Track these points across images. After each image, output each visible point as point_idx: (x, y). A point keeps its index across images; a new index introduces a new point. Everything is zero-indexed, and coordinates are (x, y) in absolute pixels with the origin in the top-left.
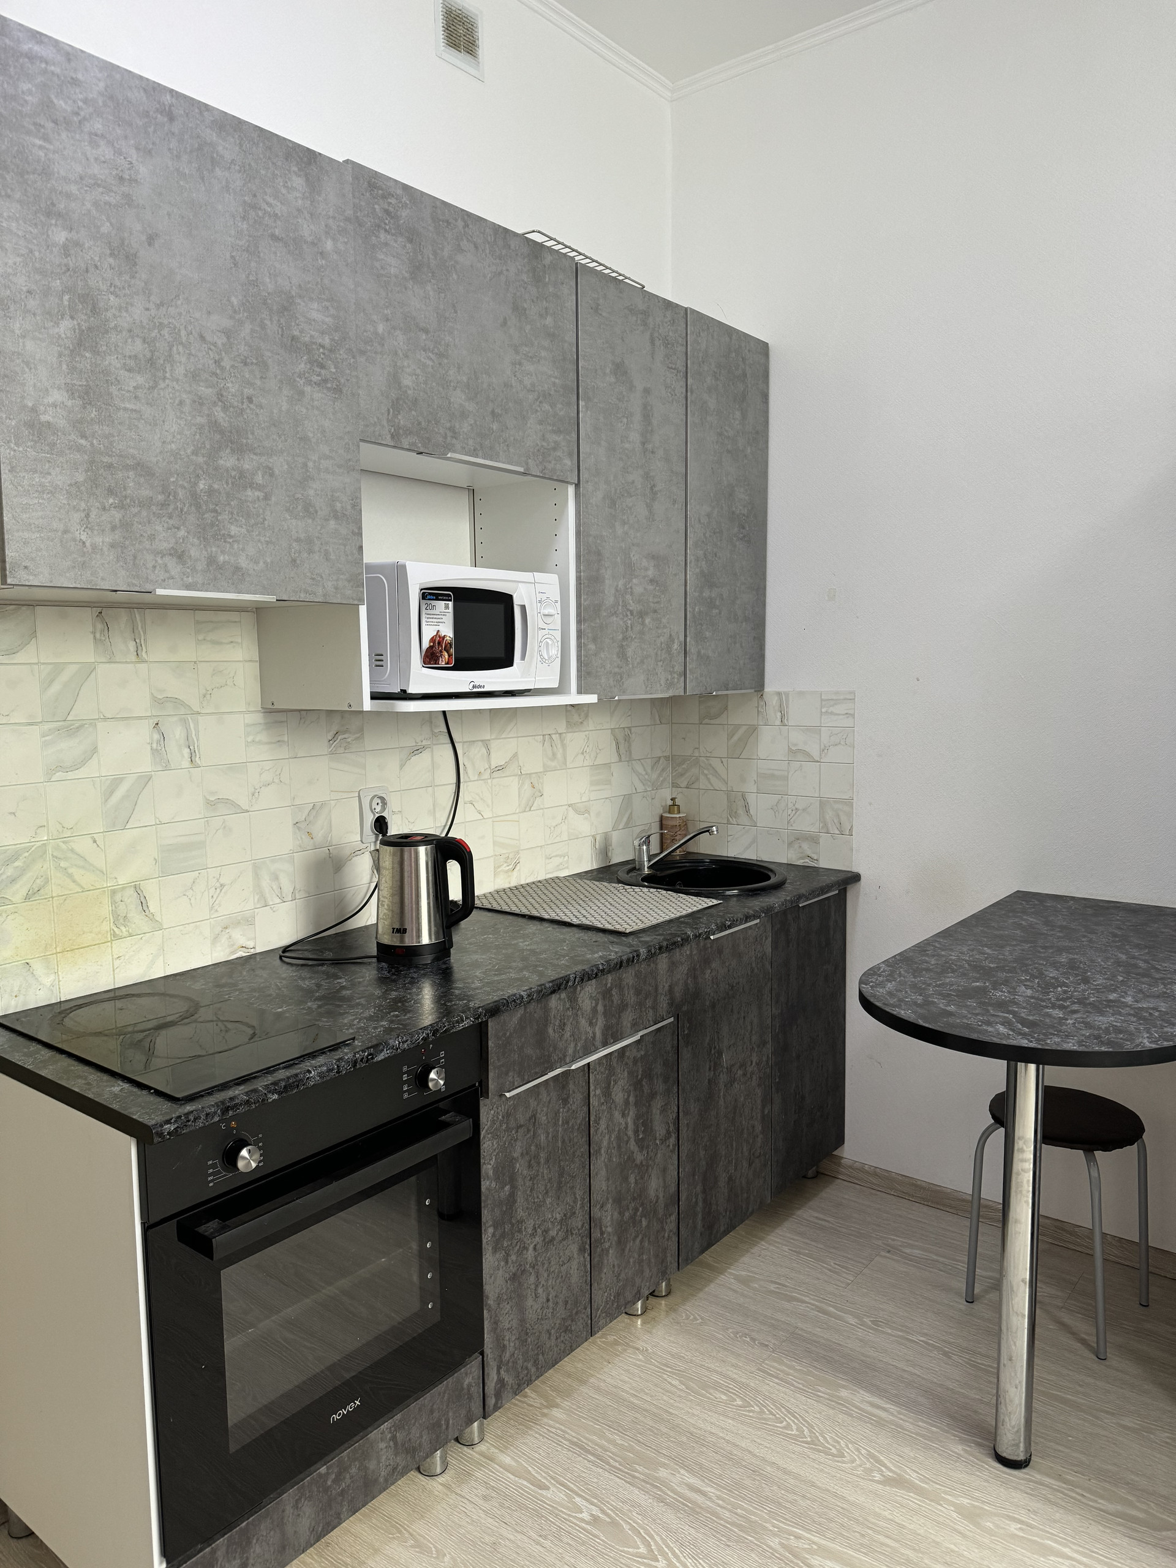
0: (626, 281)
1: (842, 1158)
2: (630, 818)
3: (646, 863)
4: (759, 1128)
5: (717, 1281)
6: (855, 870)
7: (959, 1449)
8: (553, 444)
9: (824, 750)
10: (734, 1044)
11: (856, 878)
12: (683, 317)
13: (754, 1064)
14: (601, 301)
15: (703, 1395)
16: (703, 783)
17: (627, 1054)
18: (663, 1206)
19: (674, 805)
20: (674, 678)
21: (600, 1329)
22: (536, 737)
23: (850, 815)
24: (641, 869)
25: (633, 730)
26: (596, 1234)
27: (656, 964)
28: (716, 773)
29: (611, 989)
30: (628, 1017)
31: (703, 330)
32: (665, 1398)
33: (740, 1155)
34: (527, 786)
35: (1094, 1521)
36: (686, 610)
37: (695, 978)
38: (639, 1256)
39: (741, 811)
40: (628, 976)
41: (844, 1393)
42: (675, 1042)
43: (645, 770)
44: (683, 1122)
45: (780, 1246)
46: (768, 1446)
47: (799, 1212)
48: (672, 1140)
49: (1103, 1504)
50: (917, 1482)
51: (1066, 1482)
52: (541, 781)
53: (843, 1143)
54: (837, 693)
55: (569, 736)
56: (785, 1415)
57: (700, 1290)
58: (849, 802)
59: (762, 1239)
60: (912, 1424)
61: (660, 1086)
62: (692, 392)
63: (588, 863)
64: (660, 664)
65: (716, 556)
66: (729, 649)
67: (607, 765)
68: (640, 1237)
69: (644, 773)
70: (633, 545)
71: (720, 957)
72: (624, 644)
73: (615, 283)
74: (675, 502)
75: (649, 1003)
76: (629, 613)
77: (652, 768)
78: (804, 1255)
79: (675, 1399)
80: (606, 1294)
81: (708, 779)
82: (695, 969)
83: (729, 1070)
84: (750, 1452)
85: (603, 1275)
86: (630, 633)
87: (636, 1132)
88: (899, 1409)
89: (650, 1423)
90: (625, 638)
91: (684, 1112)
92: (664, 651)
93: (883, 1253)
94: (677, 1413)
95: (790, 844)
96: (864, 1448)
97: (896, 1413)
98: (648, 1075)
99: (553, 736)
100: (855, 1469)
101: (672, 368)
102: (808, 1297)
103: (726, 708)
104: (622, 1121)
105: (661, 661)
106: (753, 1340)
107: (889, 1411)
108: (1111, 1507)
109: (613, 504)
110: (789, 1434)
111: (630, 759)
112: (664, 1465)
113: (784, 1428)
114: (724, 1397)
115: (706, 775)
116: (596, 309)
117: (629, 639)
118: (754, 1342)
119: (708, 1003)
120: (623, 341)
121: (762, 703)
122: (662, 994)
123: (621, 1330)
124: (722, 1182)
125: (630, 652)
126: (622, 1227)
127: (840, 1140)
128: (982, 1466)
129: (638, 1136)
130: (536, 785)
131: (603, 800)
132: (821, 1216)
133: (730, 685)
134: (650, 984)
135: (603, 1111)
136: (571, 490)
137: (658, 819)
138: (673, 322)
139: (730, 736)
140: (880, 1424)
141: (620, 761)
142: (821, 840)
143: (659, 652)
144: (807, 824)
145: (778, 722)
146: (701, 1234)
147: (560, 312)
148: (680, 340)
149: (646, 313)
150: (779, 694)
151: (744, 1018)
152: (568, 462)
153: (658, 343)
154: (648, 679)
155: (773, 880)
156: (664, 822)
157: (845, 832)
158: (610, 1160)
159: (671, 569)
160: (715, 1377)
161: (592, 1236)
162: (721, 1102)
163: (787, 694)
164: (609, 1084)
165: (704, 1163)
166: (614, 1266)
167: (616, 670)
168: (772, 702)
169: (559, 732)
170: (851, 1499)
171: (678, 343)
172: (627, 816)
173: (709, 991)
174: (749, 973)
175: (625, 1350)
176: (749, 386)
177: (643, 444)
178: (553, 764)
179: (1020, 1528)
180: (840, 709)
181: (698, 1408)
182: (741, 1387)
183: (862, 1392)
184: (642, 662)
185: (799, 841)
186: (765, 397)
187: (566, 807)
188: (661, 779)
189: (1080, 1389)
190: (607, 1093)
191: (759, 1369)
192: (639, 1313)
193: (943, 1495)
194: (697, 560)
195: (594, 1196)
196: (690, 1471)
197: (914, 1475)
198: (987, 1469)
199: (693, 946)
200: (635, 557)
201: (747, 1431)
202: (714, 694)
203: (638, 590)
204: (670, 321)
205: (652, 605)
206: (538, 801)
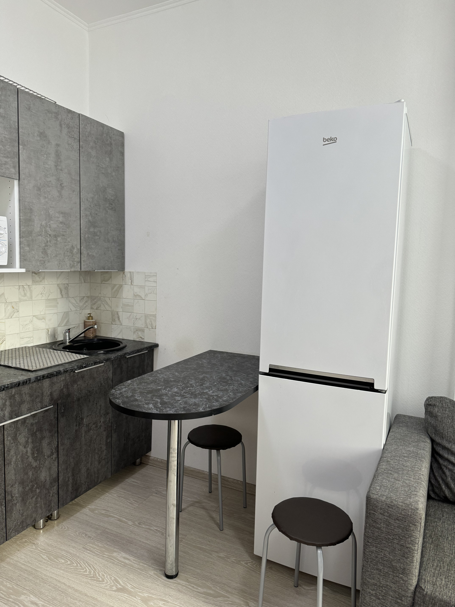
0: (46, 99)
1: (150, 456)
2: (68, 321)
3: (68, 341)
4: (104, 447)
5: (81, 511)
6: (157, 342)
7: (152, 573)
8: (4, 162)
9: (146, 295)
10: (90, 415)
11: (157, 346)
12: (78, 117)
13: (102, 422)
14: (32, 106)
15: (54, 561)
16: (102, 308)
17: (27, 422)
18: (49, 483)
19: (90, 316)
20: (74, 263)
21: (11, 538)
22: (15, 287)
23: (155, 321)
24: (65, 343)
25: (69, 285)
26: (8, 498)
27: (42, 384)
28: (107, 304)
29: (14, 395)
30: (25, 407)
31: (88, 124)
32: (37, 564)
33: (94, 459)
34: (10, 307)
35: (194, 597)
36: (80, 236)
37: (68, 388)
38: (35, 505)
39: (117, 319)
40: (25, 389)
41: (115, 554)
42: (56, 416)
43: (76, 301)
44: (61, 448)
45: (113, 494)
46: (73, 580)
47: (127, 480)
48: (55, 456)
49: (201, 590)
50: (130, 589)
51: (189, 582)
52: (18, 305)
53: (151, 450)
54: (151, 273)
55: (34, 287)
56: (86, 566)
57: (72, 516)
58: (155, 316)
59: (107, 492)
60: (137, 564)
61: (47, 434)
62: (82, 148)
63: (45, 340)
64: (66, 257)
65: (97, 215)
66: (105, 253)
67: (55, 300)
68: (36, 497)
69: (75, 303)
70: (50, 207)
71: (83, 379)
72: (46, 248)
73: (41, 99)
74: (74, 191)
75: (38, 400)
76: (48, 235)
77: (80, 301)
78: (122, 497)
79: (42, 564)
80: (15, 522)
81: (104, 306)
82: (67, 385)
83: (87, 426)
84: (64, 584)
85: (13, 515)
86: (49, 243)
87: (33, 454)
88: (134, 559)
89: (26, 576)
90: (46, 246)
91: (61, 444)
92: (68, 252)
93: (154, 494)
94: (39, 570)
95: (134, 332)
96: (113, 577)
97: (133, 561)
98: (40, 430)
99: (25, 287)
100: (106, 586)
101: (71, 137)
102: (116, 515)
103: (111, 277)
104: (25, 450)
105: (67, 256)
106: (86, 535)
107: (130, 560)
108: (202, 590)
109: (39, 189)
110: (84, 574)
111: (68, 297)
112: (24, 594)
113: (84, 572)
114: (63, 561)
115: (104, 304)
116: (29, 109)
117: (49, 246)
118: (86, 536)
119: (75, 399)
120: (44, 123)
121: (124, 276)
122: (46, 396)
123: (30, 536)
124: (83, 470)
125: (49, 252)
126: (24, 493)
127: (149, 449)
128: (158, 579)
129: (34, 455)
130: (15, 307)
131: (53, 314)
132: (136, 481)
133: (106, 268)
134: (38, 392)
135: (13, 446)
136: (16, 182)
137: (83, 322)
138: (72, 118)
139: (113, 289)
140: (125, 565)
141: (62, 297)
142: (145, 331)
143: (66, 252)
144: (140, 324)
145: (130, 284)
146: (71, 493)
147: (8, 108)
148: (76, 126)
149: (57, 114)
150: (130, 272)
151: (96, 404)
152: (13, 170)
153: (63, 126)
154: (60, 264)
155: (121, 346)
156: (86, 324)
157: (154, 328)
158: (17, 466)
159: (72, 218)
160: (63, 553)
161: (6, 499)
162: (83, 439)
163: (133, 273)
164: (16, 435)
165: (73, 464)
166: (20, 510)
167: (41, 259)
168: (128, 275)
169: (28, 285)
170: (100, 599)
171: (75, 127)
172: (66, 320)
173: (76, 394)
174: (100, 385)
175: (29, 544)
176: (114, 148)
177: (56, 166)
178: (25, 298)
179: (164, 604)
180: (151, 279)
181: (50, 567)
182: (72, 556)
183: (122, 553)
184: (56, 256)
185: (137, 331)
186: (122, 154)
187: (32, 317)
188: (85, 305)
189: (209, 543)
190: (15, 438)
191: (83, 548)
192: (42, 527)
193: (138, 593)
194: (86, 216)
195: (7, 482)
196: (35, 595)
197: (130, 586)
198: (160, 580)
199: (67, 375)
200: (51, 212)
201: (67, 575)
202: (96, 271)
203: (54, 226)
204: (70, 118)
205: (62, 233)
206: (16, 314)
